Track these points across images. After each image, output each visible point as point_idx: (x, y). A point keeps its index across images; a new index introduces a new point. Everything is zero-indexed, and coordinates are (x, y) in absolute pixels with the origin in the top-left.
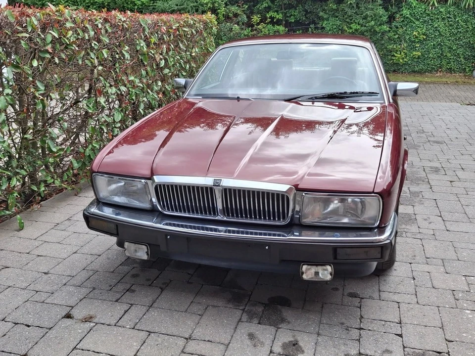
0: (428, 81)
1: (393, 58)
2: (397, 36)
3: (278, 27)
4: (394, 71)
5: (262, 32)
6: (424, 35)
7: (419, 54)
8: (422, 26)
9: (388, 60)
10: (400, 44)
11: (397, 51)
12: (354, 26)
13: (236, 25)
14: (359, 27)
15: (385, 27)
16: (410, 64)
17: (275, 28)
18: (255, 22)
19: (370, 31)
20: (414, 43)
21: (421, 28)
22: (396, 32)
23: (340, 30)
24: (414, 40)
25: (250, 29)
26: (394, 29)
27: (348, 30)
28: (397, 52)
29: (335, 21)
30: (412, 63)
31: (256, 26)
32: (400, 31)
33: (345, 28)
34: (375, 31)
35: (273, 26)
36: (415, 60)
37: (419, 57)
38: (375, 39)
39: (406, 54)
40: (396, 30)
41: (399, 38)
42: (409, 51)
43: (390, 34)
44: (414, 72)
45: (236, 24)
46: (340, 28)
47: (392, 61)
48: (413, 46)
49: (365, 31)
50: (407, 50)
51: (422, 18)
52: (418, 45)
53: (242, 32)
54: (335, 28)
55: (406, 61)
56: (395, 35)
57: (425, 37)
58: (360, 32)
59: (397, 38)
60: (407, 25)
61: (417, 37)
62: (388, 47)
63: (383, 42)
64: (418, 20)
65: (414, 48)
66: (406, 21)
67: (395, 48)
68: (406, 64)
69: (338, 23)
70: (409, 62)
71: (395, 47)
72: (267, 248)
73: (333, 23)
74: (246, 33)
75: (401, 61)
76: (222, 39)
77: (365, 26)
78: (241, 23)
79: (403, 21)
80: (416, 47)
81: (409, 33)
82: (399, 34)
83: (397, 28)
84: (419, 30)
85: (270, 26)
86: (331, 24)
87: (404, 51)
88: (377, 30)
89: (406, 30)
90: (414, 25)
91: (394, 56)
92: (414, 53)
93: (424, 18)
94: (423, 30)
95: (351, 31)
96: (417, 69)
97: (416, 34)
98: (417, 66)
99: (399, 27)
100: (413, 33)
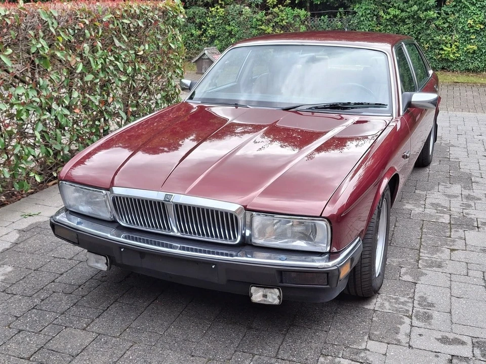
0: (484, 82)
1: (441, 52)
2: (446, 25)
3: (299, 10)
4: (443, 68)
5: (279, 16)
6: (481, 24)
7: (475, 48)
8: (479, 13)
9: (436, 55)
10: (450, 35)
11: (447, 43)
12: (392, 11)
13: (247, 8)
14: (398, 12)
15: (432, 13)
16: (462, 61)
17: (295, 12)
18: (271, 4)
19: (413, 18)
20: (469, 33)
21: (478, 14)
22: (446, 20)
23: (375, 15)
24: (468, 30)
25: (264, 12)
26: (444, 15)
27: (385, 16)
28: (447, 45)
29: (369, 4)
30: (465, 60)
31: (271, 9)
32: (451, 18)
33: (382, 13)
34: (419, 17)
35: (293, 8)
36: (470, 55)
37: (474, 52)
38: (419, 28)
39: (458, 47)
40: (446, 16)
41: (449, 27)
42: (462, 43)
43: (437, 23)
44: (468, 70)
45: (247, 6)
46: (376, 13)
47: (439, 56)
48: (467, 37)
49: (406, 18)
50: (459, 42)
51: (479, 3)
52: (473, 37)
53: (255, 16)
54: (369, 14)
55: (457, 57)
56: (444, 23)
57: (482, 27)
58: (400, 19)
59: (448, 27)
60: (459, 11)
61: (472, 27)
62: (434, 38)
63: (429, 32)
64: (473, 4)
65: (469, 41)
66: (459, 5)
67: (444, 40)
68: (458, 60)
69: (373, 6)
70: (461, 58)
71: (444, 38)
72: (213, 267)
73: (367, 7)
74: (259, 18)
75: (451, 56)
76: (229, 25)
77: (406, 12)
78: (253, 5)
79: (455, 6)
80: (470, 39)
81: (462, 21)
82: (449, 22)
83: (447, 14)
84: (475, 17)
85: (289, 9)
86: (364, 7)
87: (456, 43)
88: (422, 16)
89: (458, 17)
90: (469, 11)
91: (442, 49)
92: (469, 46)
93: (482, 3)
94: (480, 18)
95: (388, 17)
96: (471, 66)
97: (472, 23)
98: (472, 63)
99: (450, 13)
100: (467, 21)
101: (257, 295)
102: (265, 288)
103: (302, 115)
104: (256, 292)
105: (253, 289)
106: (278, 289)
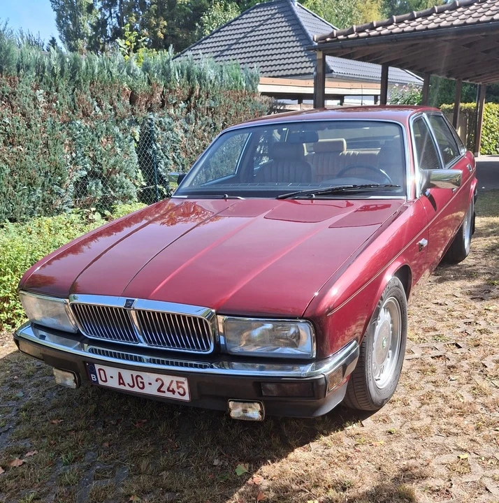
101: (236, 410)
102: (244, 402)
103: (300, 204)
104: (235, 407)
105: (231, 404)
106: (258, 403)
